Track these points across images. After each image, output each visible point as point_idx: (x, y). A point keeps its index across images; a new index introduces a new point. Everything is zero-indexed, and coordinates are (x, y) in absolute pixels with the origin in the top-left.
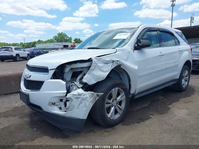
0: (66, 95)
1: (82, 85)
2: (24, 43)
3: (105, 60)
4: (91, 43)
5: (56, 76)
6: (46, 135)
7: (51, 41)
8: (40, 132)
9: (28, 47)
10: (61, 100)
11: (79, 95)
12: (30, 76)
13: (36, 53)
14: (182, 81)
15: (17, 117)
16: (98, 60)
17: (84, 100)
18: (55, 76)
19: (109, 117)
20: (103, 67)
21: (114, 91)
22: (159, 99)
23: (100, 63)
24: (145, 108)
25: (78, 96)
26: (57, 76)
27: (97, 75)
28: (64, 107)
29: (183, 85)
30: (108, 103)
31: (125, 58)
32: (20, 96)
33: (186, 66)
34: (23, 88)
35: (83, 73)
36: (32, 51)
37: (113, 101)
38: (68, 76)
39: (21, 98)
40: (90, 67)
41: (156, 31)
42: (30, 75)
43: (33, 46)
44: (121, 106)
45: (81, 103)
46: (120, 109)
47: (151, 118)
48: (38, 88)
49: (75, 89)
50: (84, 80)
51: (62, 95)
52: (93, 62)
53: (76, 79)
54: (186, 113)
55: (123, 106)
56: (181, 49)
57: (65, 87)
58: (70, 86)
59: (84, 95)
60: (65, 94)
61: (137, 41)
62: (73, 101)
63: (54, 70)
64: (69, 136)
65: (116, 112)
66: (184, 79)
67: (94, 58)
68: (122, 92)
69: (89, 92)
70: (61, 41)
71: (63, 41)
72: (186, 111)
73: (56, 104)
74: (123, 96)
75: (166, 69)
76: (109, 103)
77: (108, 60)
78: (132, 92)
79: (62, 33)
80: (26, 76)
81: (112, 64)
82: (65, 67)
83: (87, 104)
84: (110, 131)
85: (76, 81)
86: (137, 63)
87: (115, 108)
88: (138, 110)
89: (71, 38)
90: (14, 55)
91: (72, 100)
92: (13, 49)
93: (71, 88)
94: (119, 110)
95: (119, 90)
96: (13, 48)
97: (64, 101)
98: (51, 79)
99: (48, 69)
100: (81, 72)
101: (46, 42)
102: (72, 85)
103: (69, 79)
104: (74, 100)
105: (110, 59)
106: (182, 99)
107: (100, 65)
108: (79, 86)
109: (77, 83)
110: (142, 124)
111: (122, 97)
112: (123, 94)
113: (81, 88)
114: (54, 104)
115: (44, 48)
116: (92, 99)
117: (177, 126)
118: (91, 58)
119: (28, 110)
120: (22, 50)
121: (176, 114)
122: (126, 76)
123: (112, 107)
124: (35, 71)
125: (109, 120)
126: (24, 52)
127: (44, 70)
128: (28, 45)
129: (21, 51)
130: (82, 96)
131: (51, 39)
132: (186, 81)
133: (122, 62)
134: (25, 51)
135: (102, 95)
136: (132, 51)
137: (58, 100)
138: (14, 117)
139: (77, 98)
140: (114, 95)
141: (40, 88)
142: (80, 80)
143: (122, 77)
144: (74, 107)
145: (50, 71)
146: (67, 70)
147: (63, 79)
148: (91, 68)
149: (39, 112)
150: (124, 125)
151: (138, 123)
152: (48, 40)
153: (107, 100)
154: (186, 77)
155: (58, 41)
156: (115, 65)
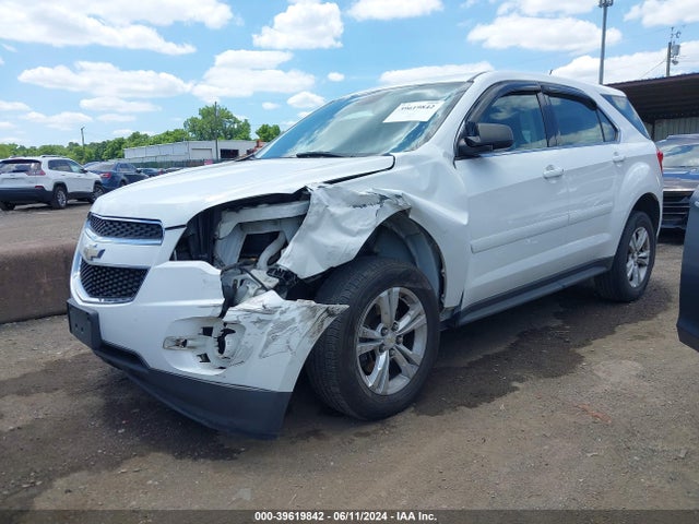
0: (223, 314)
1: (277, 281)
2: (81, 144)
3: (354, 195)
4: (313, 137)
5: (188, 251)
6: (159, 449)
7: (176, 137)
8: (137, 439)
9: (99, 158)
10: (208, 331)
11: (267, 311)
12: (102, 252)
13: (123, 177)
14: (628, 265)
15: (61, 394)
16: (329, 195)
17: (285, 328)
18: (184, 251)
19: (370, 385)
20: (346, 216)
21: (388, 299)
22: (547, 328)
23: (339, 205)
24: (497, 356)
25: (262, 317)
26: (192, 249)
27: (326, 246)
28: (217, 354)
29: (631, 279)
30: (365, 340)
31: (424, 188)
32: (68, 325)
33: (641, 214)
34: (79, 295)
35: (281, 239)
36: (110, 173)
37: (383, 334)
38: (230, 250)
39: (73, 325)
40: (302, 217)
41: (535, 92)
42: (100, 248)
43: (113, 155)
44: (411, 349)
45: (274, 339)
46: (408, 359)
47: (516, 389)
48: (129, 291)
49: (252, 291)
50: (284, 263)
51: (208, 313)
52: (314, 200)
53: (257, 261)
54: (634, 373)
55: (419, 349)
56: (621, 157)
57: (219, 285)
58: (235, 285)
59: (283, 313)
60: (219, 311)
61: (466, 127)
62: (247, 332)
63: (182, 230)
64: (234, 451)
65: (394, 369)
66: (633, 257)
67: (315, 188)
68: (413, 302)
69: (299, 302)
70: (213, 136)
71: (219, 135)
72: (637, 364)
73: (190, 343)
74: (419, 314)
75: (570, 223)
76: (371, 340)
77: (364, 193)
78: (450, 301)
79: (215, 108)
80: (86, 252)
81: (378, 207)
82: (220, 219)
83: (295, 340)
84: (375, 432)
85: (255, 267)
86: (468, 204)
87: (390, 356)
88: (472, 365)
89: (249, 125)
90: (49, 187)
91: (244, 328)
92: (45, 167)
93: (240, 289)
94: (403, 364)
95: (403, 296)
96: (45, 160)
97: (217, 333)
98: (172, 259)
99: (159, 226)
100: (274, 236)
101: (158, 141)
102: (242, 281)
103: (235, 260)
104: (251, 329)
105: (371, 190)
106: (626, 326)
107: (338, 210)
108: (266, 284)
109: (260, 273)
110: (484, 409)
111: (413, 321)
112: (417, 308)
113: (275, 289)
114: (184, 344)
115: (153, 160)
116: (310, 323)
117: (600, 415)
118: (305, 189)
119: (98, 369)
120: (75, 168)
121: (600, 374)
122: (429, 248)
123: (382, 351)
124: (116, 236)
125: (370, 395)
126: (83, 175)
127: (148, 230)
128: (97, 153)
129: (71, 171)
130: (277, 316)
131: (176, 130)
132: (640, 265)
133: (411, 200)
134: (85, 172)
135: (344, 313)
136: (447, 163)
137: (196, 329)
138: (50, 395)
139: (260, 321)
140: (388, 311)
141: (136, 292)
142: (269, 264)
143: (414, 254)
144: (249, 352)
145: (167, 234)
146: (226, 228)
147: (212, 261)
148: (308, 220)
149: (132, 372)
150: (421, 412)
151: (470, 406)
152: (167, 133)
153: (363, 330)
154: (641, 251)
155: (202, 137)
156: (389, 211)
